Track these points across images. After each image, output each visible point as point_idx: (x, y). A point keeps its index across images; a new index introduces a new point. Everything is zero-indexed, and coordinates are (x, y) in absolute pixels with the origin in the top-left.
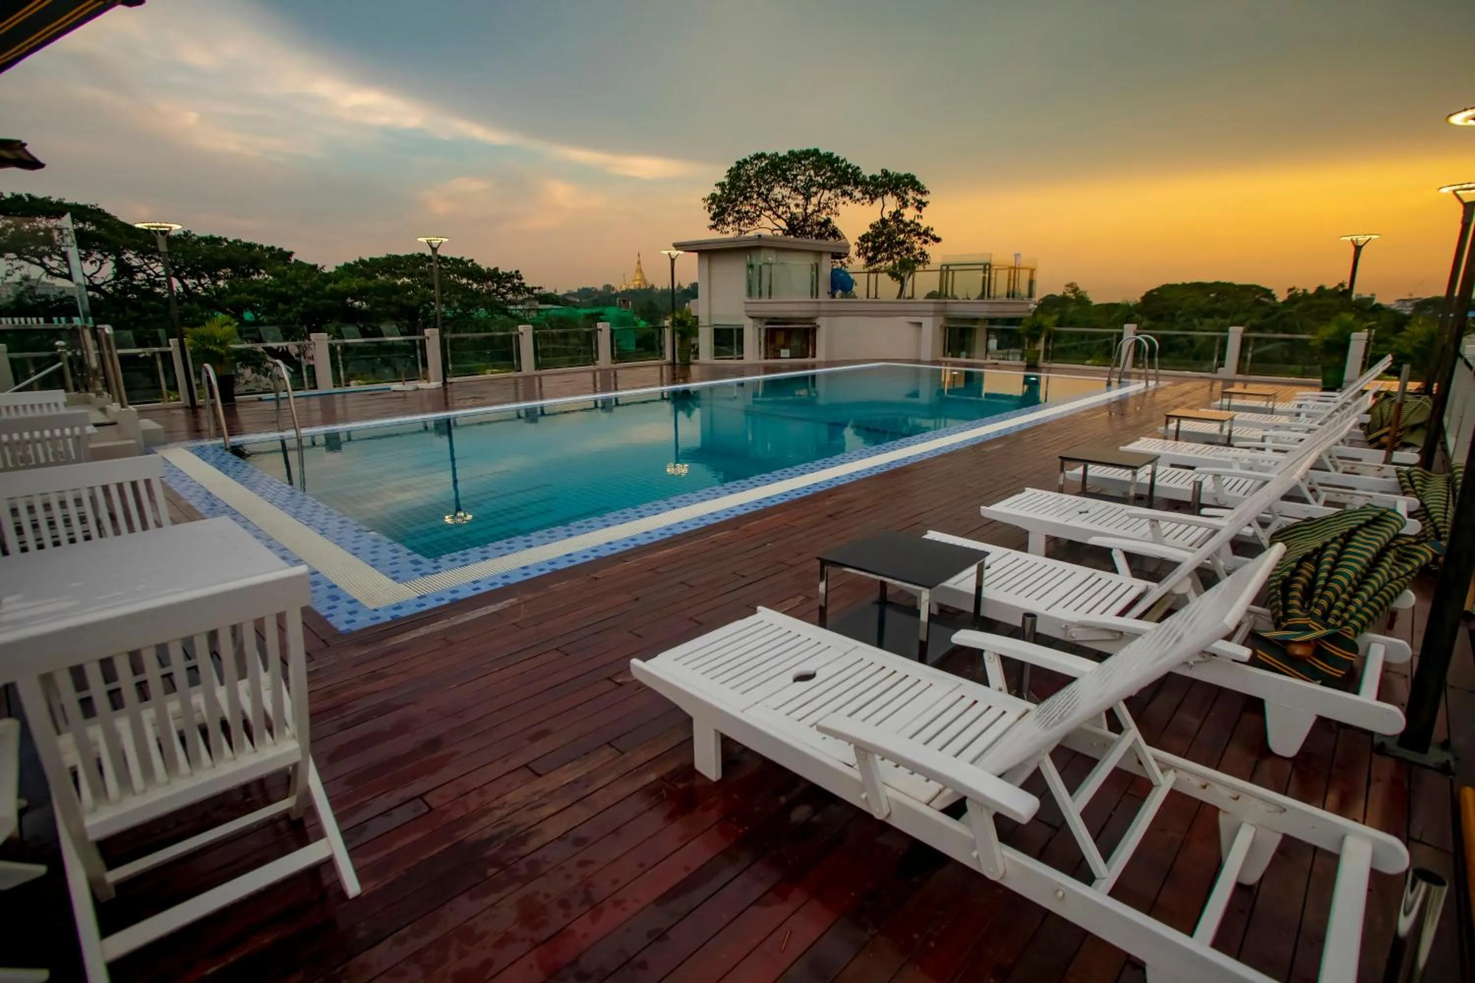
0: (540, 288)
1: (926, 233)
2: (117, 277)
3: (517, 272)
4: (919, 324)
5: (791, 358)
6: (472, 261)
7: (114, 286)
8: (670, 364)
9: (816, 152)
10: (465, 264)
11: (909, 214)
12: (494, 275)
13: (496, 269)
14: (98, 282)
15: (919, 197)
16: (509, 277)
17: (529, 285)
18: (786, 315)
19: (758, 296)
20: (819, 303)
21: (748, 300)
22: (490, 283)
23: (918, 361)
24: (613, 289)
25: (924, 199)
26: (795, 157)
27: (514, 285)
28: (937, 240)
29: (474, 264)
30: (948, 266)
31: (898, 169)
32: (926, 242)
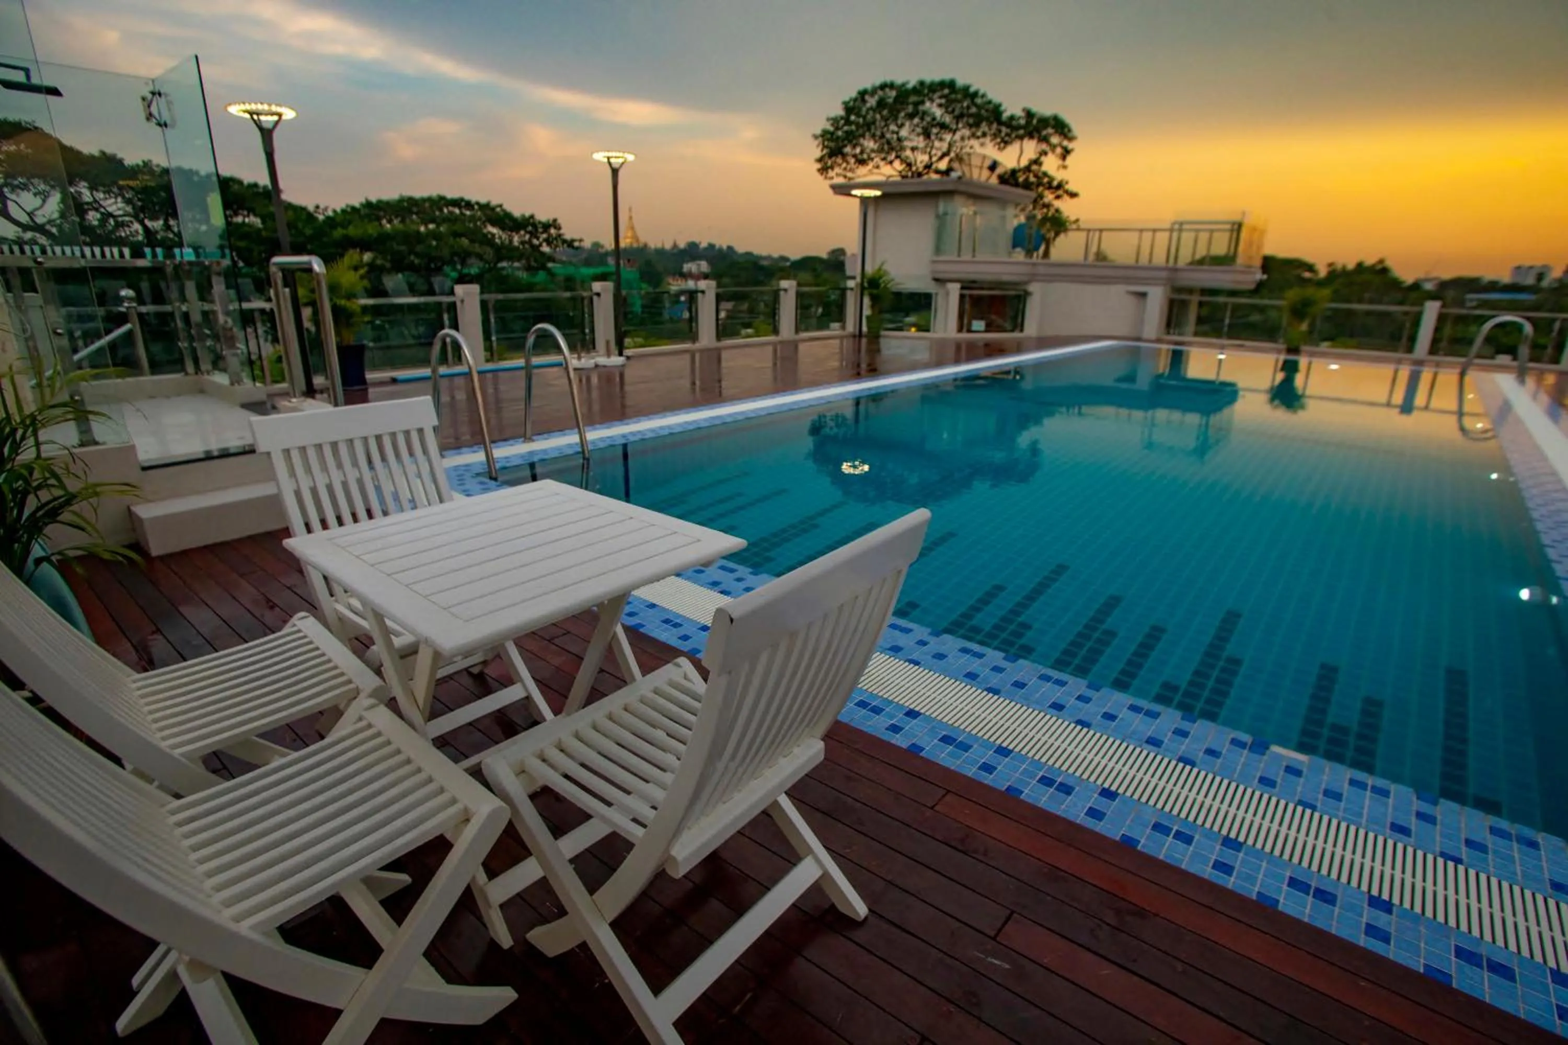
0: (581, 240)
1: (1060, 186)
2: (63, 215)
3: (555, 220)
4: (1143, 295)
5: (986, 331)
6: (501, 206)
7: (60, 227)
8: (854, 336)
9: (951, 85)
10: (493, 209)
11: (1050, 164)
12: (527, 224)
13: (532, 217)
14: (40, 220)
15: (1065, 143)
16: (546, 227)
17: (568, 237)
18: (989, 278)
19: (956, 253)
20: (1034, 265)
21: (936, 258)
22: (522, 232)
23: (1138, 339)
24: (602, 247)
25: (1070, 146)
26: (925, 90)
27: (550, 235)
28: (1073, 195)
29: (504, 211)
30: (1181, 224)
31: (1044, 109)
32: (1058, 197)
